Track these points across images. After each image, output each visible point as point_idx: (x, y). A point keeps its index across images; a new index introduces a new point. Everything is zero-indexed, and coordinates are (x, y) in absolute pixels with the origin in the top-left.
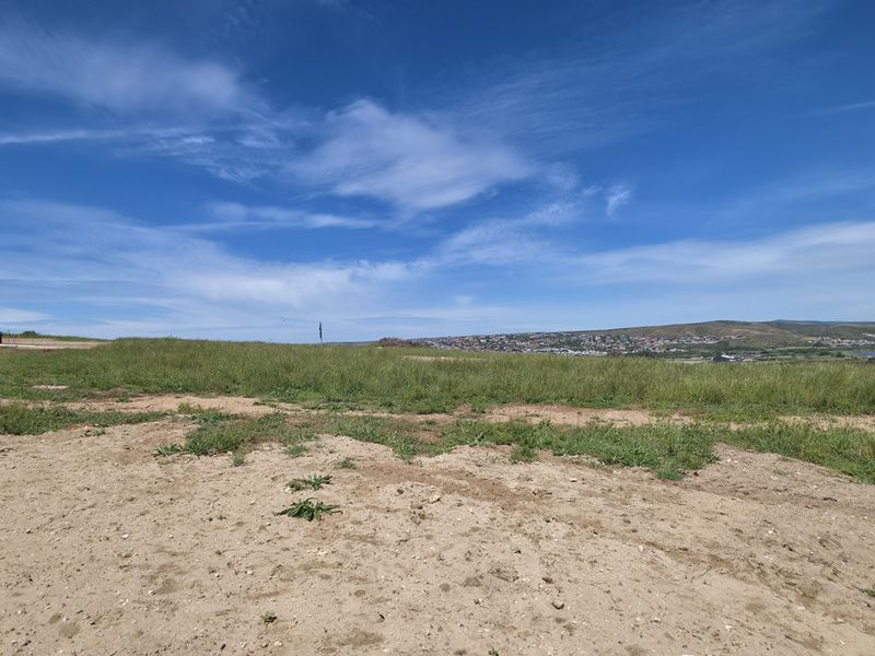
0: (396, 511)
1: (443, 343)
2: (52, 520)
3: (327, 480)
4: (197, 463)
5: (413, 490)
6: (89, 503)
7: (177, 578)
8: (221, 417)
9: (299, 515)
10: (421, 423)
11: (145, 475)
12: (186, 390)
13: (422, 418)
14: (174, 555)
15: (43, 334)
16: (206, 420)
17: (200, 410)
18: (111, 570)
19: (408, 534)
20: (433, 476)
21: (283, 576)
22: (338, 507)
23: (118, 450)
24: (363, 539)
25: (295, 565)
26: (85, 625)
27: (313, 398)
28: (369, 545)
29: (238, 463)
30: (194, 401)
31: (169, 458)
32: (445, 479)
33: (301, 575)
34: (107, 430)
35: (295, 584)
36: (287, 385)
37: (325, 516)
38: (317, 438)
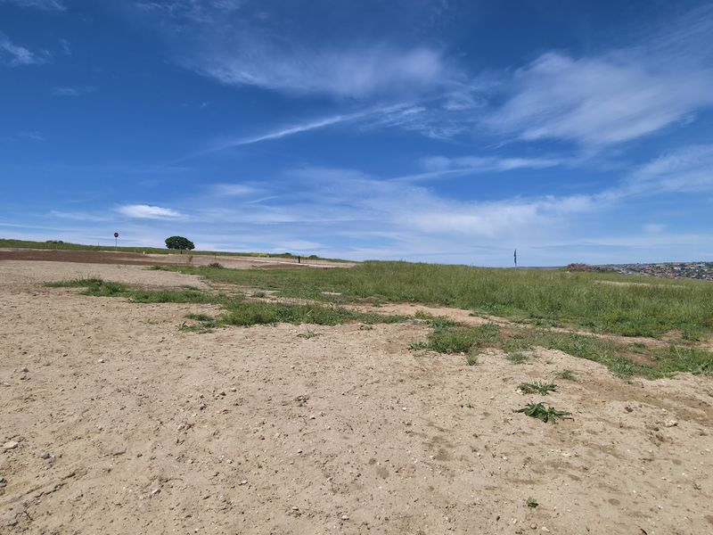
0: (629, 428)
1: (631, 270)
2: (355, 387)
3: (552, 388)
4: (440, 359)
5: (643, 409)
6: (375, 379)
7: (448, 450)
8: (449, 324)
9: (534, 415)
10: (630, 345)
11: (406, 364)
12: (417, 301)
13: (628, 340)
14: (442, 430)
15: (321, 257)
16: (438, 326)
17: (431, 318)
18: (401, 434)
19: (652, 454)
20: (660, 399)
21: (534, 467)
22: (568, 414)
23: (383, 342)
24: (603, 449)
25: (543, 460)
26: (392, 472)
27: (518, 314)
28: (611, 457)
29: (472, 363)
30: (426, 310)
31: (420, 352)
32: (675, 404)
33: (550, 471)
34: (374, 326)
35: (547, 478)
36: (494, 301)
37: (558, 420)
38: (532, 349)
